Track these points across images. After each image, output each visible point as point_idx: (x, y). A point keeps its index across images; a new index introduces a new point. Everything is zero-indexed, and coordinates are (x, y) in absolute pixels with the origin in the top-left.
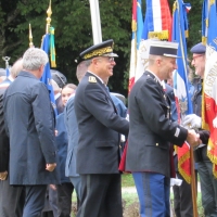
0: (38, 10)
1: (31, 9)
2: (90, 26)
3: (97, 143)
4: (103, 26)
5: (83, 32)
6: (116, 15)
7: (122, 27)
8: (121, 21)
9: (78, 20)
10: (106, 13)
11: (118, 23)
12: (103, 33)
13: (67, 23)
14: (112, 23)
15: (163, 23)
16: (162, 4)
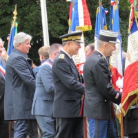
0: (9, 12)
1: (4, 11)
2: (41, 22)
3: (65, 97)
4: (49, 22)
5: (36, 26)
6: (57, 16)
7: (61, 23)
8: (61, 19)
9: (33, 18)
10: (51, 14)
11: (58, 21)
12: (49, 26)
13: (27, 20)
14: (55, 20)
15: (85, 21)
16: (84, 9)
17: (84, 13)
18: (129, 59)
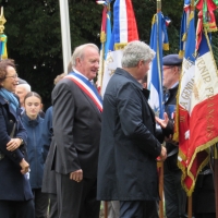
5: (44, 40)
6: (77, 25)
7: (83, 36)
8: (83, 30)
9: (40, 28)
11: (79, 32)
16: (129, 16)
17: (129, 22)
18: (197, 96)
